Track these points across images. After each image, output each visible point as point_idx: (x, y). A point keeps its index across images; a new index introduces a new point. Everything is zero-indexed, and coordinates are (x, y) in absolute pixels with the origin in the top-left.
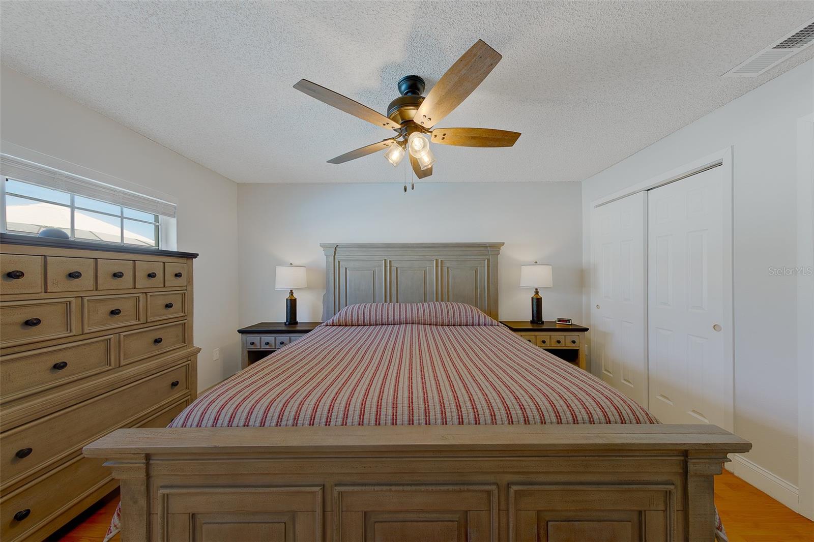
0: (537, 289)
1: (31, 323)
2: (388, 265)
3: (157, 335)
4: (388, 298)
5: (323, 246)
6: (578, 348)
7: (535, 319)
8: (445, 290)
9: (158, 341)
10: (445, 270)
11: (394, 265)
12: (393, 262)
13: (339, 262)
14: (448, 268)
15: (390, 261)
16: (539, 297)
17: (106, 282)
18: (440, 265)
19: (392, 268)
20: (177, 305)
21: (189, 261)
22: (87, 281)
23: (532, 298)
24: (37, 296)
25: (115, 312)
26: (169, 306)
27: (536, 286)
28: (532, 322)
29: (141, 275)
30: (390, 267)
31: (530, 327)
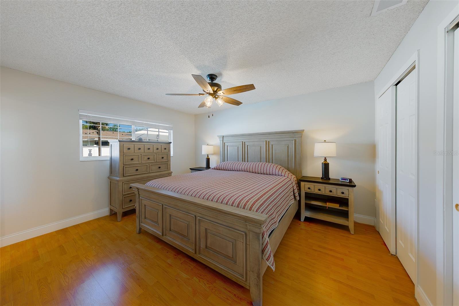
0: (325, 158)
1: (132, 159)
2: (244, 144)
3: (159, 166)
4: (244, 160)
5: (218, 136)
6: (348, 198)
7: (323, 176)
8: (271, 156)
9: (160, 168)
10: (271, 146)
11: (246, 144)
12: (246, 143)
13: (225, 143)
14: (272, 145)
15: (244, 142)
16: (327, 163)
17: (146, 150)
18: (267, 143)
19: (246, 146)
20: (165, 158)
21: (169, 145)
22: (142, 150)
23: (322, 163)
24: (133, 153)
25: (149, 158)
26: (163, 158)
27: (326, 156)
28: (322, 178)
29: (155, 149)
30: (245, 145)
31: (321, 181)
